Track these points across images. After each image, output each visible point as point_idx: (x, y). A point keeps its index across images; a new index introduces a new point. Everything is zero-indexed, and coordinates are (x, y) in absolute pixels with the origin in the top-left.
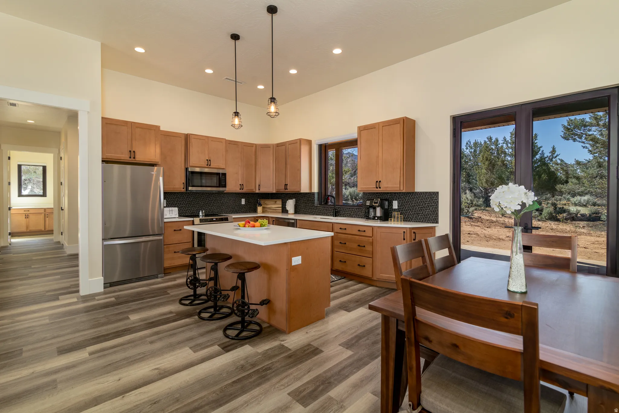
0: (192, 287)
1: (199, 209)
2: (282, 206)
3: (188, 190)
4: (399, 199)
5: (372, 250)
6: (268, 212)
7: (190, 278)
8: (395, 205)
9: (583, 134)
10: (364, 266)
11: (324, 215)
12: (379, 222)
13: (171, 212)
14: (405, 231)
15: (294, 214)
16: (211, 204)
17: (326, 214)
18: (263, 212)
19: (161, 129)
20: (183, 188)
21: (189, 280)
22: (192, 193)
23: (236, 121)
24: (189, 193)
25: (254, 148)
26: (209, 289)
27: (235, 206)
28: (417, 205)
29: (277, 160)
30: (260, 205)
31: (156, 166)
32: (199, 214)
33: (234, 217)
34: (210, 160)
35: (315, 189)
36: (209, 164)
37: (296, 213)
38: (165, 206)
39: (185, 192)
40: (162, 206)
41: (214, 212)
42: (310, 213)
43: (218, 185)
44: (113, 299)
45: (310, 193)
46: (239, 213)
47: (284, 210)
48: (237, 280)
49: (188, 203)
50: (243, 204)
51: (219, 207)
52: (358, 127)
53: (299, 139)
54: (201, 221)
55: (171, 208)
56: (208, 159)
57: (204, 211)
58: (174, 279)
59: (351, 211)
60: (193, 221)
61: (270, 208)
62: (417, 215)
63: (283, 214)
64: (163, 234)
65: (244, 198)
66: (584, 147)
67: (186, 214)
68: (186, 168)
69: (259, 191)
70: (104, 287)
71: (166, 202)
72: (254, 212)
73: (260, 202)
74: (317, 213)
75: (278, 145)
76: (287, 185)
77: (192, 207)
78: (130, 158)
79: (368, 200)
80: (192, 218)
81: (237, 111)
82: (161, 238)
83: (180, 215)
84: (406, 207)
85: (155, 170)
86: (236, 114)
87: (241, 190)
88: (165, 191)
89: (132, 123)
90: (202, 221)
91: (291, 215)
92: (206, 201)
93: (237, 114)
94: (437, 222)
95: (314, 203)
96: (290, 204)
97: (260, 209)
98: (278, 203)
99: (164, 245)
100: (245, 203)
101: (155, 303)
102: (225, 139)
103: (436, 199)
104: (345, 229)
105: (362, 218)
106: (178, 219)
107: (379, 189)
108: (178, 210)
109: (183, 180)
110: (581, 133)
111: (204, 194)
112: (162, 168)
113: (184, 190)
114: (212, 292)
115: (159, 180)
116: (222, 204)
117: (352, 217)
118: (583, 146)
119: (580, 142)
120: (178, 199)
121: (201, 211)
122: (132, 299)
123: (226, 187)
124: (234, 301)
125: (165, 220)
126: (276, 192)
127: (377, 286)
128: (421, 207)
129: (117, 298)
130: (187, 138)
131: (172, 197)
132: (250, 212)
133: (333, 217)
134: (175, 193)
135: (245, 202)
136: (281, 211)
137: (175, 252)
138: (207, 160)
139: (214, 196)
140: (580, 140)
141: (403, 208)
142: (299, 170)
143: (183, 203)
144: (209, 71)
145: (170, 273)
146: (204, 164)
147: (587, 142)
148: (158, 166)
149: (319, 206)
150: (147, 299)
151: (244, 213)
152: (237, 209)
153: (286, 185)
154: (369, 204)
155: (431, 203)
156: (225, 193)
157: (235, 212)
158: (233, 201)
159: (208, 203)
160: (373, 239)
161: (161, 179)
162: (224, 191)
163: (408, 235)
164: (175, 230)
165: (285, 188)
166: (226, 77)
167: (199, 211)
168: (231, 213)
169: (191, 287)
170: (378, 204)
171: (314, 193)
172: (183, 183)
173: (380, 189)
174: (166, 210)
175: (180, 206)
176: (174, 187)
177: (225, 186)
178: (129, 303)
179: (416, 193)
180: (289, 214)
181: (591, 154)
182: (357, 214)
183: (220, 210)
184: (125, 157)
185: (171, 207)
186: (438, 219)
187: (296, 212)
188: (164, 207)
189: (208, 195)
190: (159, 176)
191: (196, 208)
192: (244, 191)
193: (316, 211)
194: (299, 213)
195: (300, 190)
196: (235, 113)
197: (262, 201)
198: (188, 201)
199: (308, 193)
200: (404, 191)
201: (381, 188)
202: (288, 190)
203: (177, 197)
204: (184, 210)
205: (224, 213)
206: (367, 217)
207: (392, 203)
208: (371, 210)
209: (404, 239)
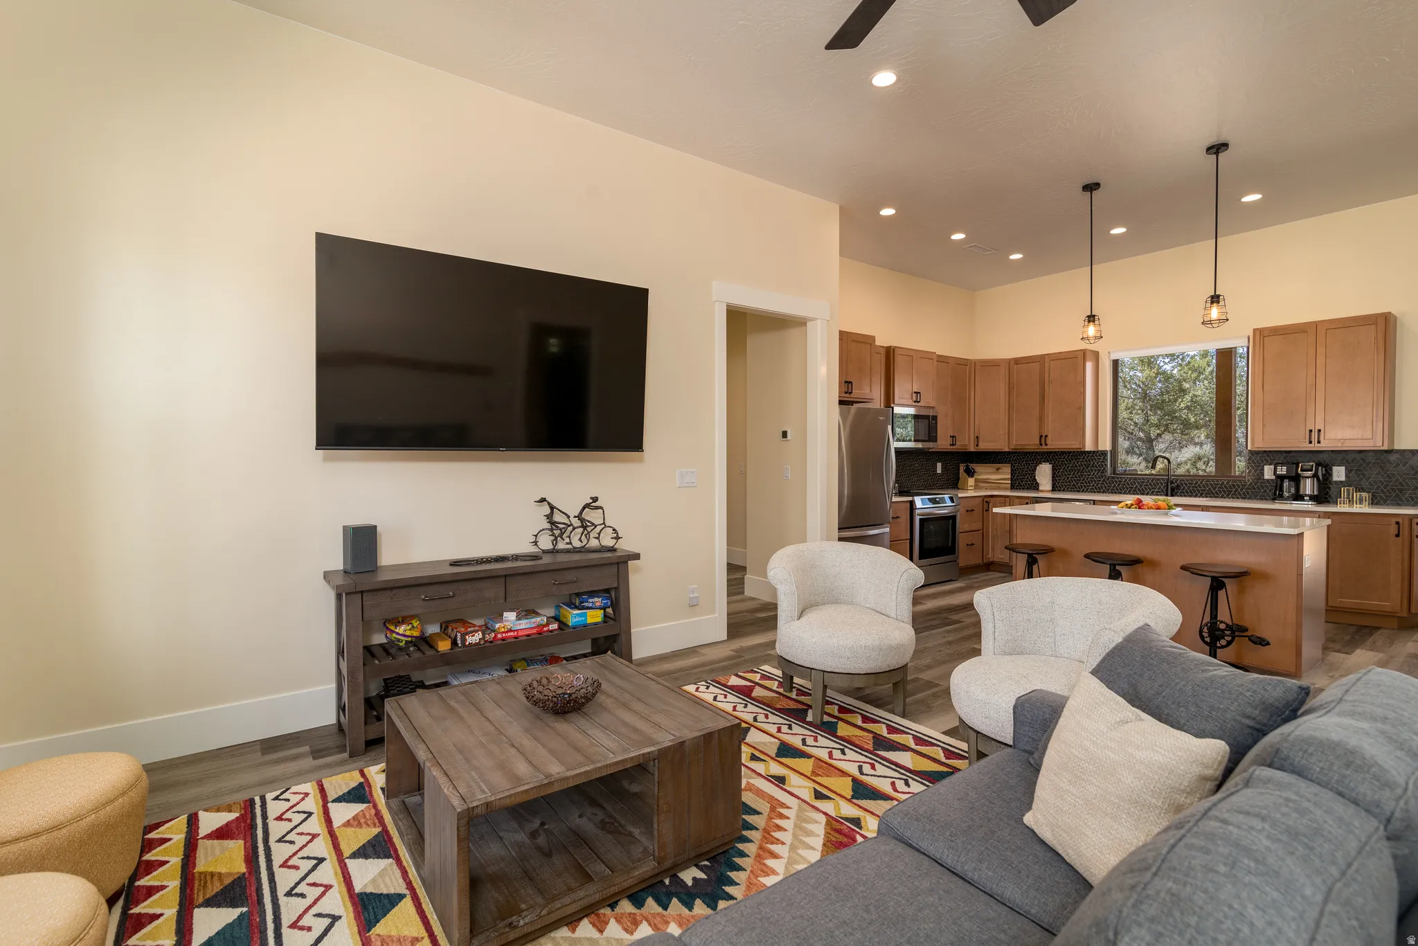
2: (1012, 477)
4: (1342, 463)
8: (1339, 473)
11: (1134, 494)
12: (1312, 505)
14: (1398, 520)
15: (1052, 490)
18: (978, 487)
19: (878, 343)
25: (968, 368)
27: (929, 476)
28: (1399, 474)
29: (1014, 388)
30: (972, 475)
34: (919, 393)
35: (1105, 444)
36: (918, 399)
37: (1056, 490)
42: (1094, 488)
43: (930, 439)
46: (934, 489)
50: (940, 474)
56: (916, 390)
59: (1214, 486)
60: (912, 503)
61: (987, 480)
65: (940, 462)
69: (976, 447)
73: (972, 469)
74: (1113, 490)
75: (1019, 361)
76: (1047, 436)
79: (1282, 464)
80: (910, 496)
84: (1369, 478)
87: (951, 447)
95: (1105, 471)
96: (1044, 473)
97: (970, 482)
98: (1001, 471)
100: (942, 471)
105: (1243, 498)
117: (1217, 497)
123: (937, 442)
124: (1204, 622)
126: (1010, 451)
130: (889, 354)
132: (948, 488)
135: (942, 468)
136: (1009, 485)
138: (915, 393)
141: (1362, 479)
142: (1081, 409)
149: (1114, 475)
151: (941, 488)
152: (932, 481)
153: (1043, 437)
154: (1285, 473)
156: (936, 453)
157: (928, 486)
158: (926, 466)
161: (890, 428)
162: (935, 448)
163: (1407, 528)
165: (1041, 443)
170: (1313, 472)
171: (1103, 450)
179: (1398, 451)
182: (1233, 491)
192: (957, 448)
193: (1111, 486)
195: (1084, 445)
196: (1089, 317)
197: (978, 468)
199: (1090, 452)
201: (1321, 442)
202: (1047, 446)
205: (915, 488)
206: (1277, 497)
207: (1331, 470)
208: (1286, 484)
209: (1397, 536)
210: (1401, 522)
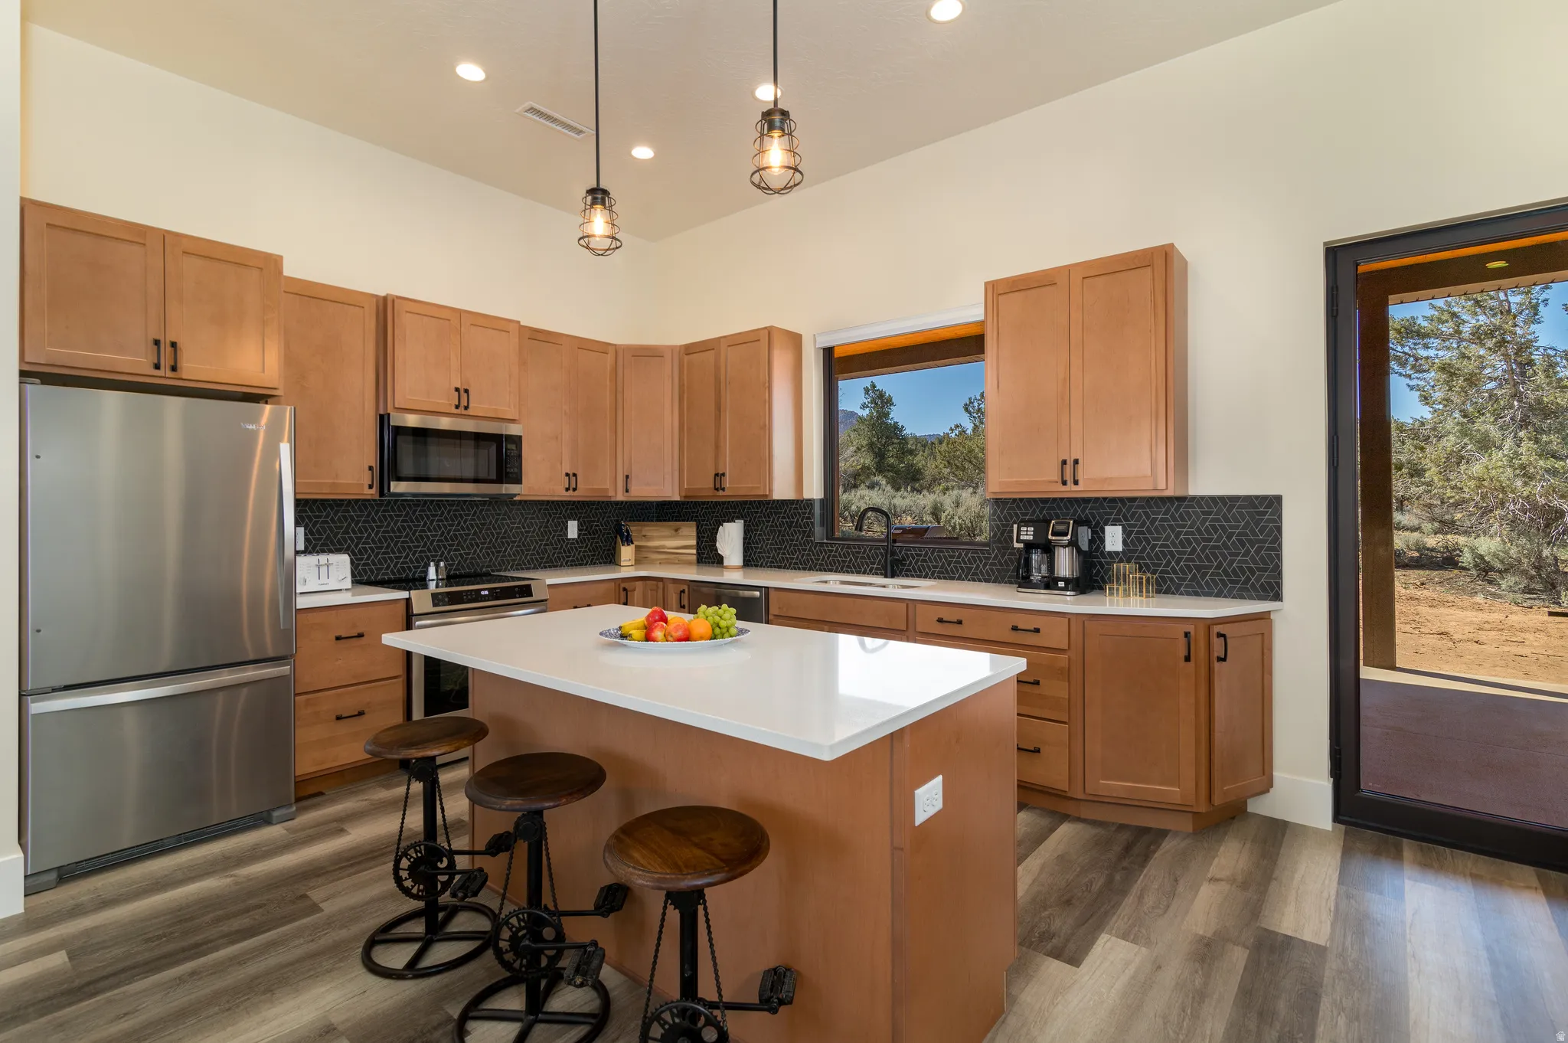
0: (419, 890)
1: (427, 556)
2: (698, 543)
3: (386, 491)
4: (1126, 520)
5: (1067, 697)
6: (652, 562)
7: (412, 852)
8: (1114, 538)
9: (1410, 355)
10: (1037, 751)
11: (848, 572)
12: (1068, 598)
13: (324, 570)
14: (1191, 628)
15: (744, 568)
16: (466, 540)
17: (855, 568)
18: (639, 561)
19: (287, 271)
20: (371, 487)
21: (405, 863)
22: (401, 501)
23: (599, 224)
24: (389, 502)
25: (610, 358)
26: (507, 923)
27: (547, 545)
28: (1196, 540)
29: (685, 393)
30: (628, 540)
31: (266, 403)
32: (426, 572)
33: (549, 581)
34: (466, 391)
35: (814, 490)
36: (464, 403)
37: (753, 567)
38: (301, 546)
39: (374, 500)
40: (289, 552)
41: (478, 566)
42: (796, 563)
43: (493, 476)
44: (58, 960)
45: (798, 501)
46: (561, 566)
47: (709, 555)
48: (665, 908)
49: (384, 537)
50: (573, 539)
51: (495, 548)
52: (986, 284)
53: (766, 328)
54: (436, 599)
55: (323, 558)
56: (459, 386)
57: (442, 564)
58: (335, 825)
59: (946, 560)
60: (408, 601)
61: (657, 550)
62: (1199, 573)
63: (706, 568)
64: (292, 656)
65: (574, 520)
66: (1412, 388)
67: (378, 574)
68: (382, 417)
69: (627, 494)
70: (26, 888)
71: (306, 534)
72: (605, 563)
73: (627, 531)
74: (821, 565)
75: (690, 349)
76: (723, 475)
77: (400, 552)
78: (157, 367)
79: (1027, 523)
80: (404, 589)
81: (601, 187)
82: (285, 669)
83: (360, 579)
84: (1155, 546)
85: (264, 421)
86: (598, 195)
87: (568, 493)
88: (298, 497)
89: (165, 235)
90: (439, 600)
91: (733, 572)
92: (450, 530)
93: (600, 196)
94: (1278, 597)
95: (811, 533)
96: (730, 538)
97: (627, 552)
98: (684, 533)
99: (296, 695)
100: (579, 535)
101: (253, 969)
102: (519, 322)
103: (1274, 521)
104: (960, 622)
105: (987, 581)
106: (349, 594)
107: (1070, 486)
108: (352, 562)
109: (371, 457)
110: (1404, 352)
111: (444, 506)
112: (288, 411)
113: (372, 493)
114: (520, 934)
115: (276, 454)
116: (505, 538)
117: (952, 578)
118: (1409, 386)
119: (1400, 374)
120: (349, 525)
121: (432, 564)
122: (147, 955)
123: (521, 483)
125: (302, 603)
126: (683, 499)
127: (1082, 817)
128: (1214, 547)
129: (77, 949)
130: (385, 310)
131: (327, 516)
132: (593, 563)
133: (886, 577)
134: (338, 503)
135: (579, 530)
136: (695, 557)
137: (339, 718)
138: (457, 390)
139: (475, 512)
140: (1401, 370)
141: (1144, 548)
142: (766, 429)
143: (368, 538)
144: (471, 72)
145: (321, 794)
146: (447, 401)
147: (1417, 375)
148: (278, 403)
149: (825, 541)
150: (217, 949)
151: (576, 565)
152: (554, 553)
153: (719, 476)
154: (1031, 538)
155: (1254, 534)
156: (514, 503)
157: (546, 562)
158: (541, 527)
159: (455, 535)
160: (1069, 659)
161: (285, 449)
162: (515, 495)
163: (1202, 644)
164: (338, 638)
165: (718, 486)
166: (527, 105)
167: (427, 565)
168: (535, 568)
169: (415, 891)
170: (1069, 537)
171: (810, 500)
172: (371, 468)
173: (1075, 488)
174: (306, 565)
175: (356, 546)
176: (336, 481)
177: (518, 480)
178: (130, 980)
179: (1193, 498)
180: (727, 567)
181: (1427, 404)
182: (970, 569)
183: (496, 559)
184: (136, 362)
185: (323, 551)
186: (1279, 585)
187: (750, 560)
188: (297, 553)
189: (456, 510)
190: (280, 440)
191: (414, 555)
192: (580, 495)
193: (818, 560)
194: (756, 566)
195: (771, 490)
196: (592, 191)
197: (634, 529)
198: (384, 532)
199: (791, 502)
200: (1169, 493)
201: (1080, 482)
202: (726, 493)
203: (344, 516)
204: (373, 561)
205: (511, 567)
206: (1024, 581)
207: (1103, 532)
208: (1035, 557)
209: (1188, 659)
210: (1192, 633)
